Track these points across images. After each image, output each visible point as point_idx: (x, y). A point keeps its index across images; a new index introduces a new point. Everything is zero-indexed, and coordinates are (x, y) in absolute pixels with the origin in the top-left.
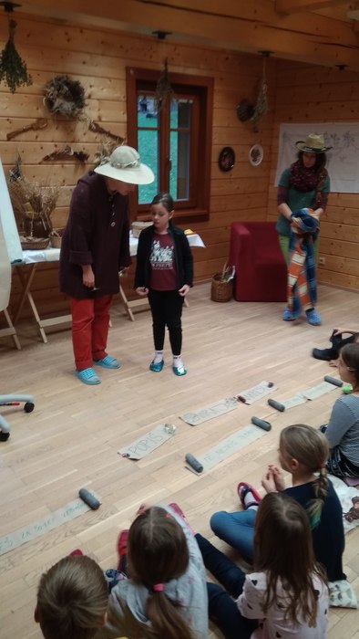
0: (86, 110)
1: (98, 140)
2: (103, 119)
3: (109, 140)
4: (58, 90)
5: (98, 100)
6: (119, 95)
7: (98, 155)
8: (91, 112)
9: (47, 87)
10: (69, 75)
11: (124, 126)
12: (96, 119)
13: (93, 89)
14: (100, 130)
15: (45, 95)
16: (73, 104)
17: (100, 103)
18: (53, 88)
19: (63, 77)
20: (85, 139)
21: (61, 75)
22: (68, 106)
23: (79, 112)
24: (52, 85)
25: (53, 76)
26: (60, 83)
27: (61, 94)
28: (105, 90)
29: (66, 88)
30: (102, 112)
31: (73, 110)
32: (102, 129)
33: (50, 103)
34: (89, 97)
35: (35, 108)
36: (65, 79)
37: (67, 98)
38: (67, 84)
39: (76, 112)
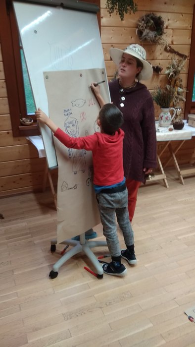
0: (164, 36)
1: (170, 58)
2: (174, 43)
3: (177, 57)
4: (146, 24)
5: (172, 29)
6: (187, 25)
7: (169, 68)
8: (167, 38)
9: (139, 21)
10: (154, 13)
11: (188, 47)
12: (170, 43)
13: (170, 22)
14: (172, 51)
15: (137, 27)
16: (156, 33)
17: (173, 32)
18: (143, 22)
19: (150, 14)
20: (161, 57)
21: (149, 13)
22: (152, 34)
23: (160, 38)
24: (143, 20)
25: (144, 14)
26: (148, 18)
27: (148, 26)
28: (178, 22)
29: (152, 21)
30: (174, 38)
31: (155, 37)
32: (173, 50)
33: (140, 33)
34: (167, 28)
35: (130, 37)
36: (152, 15)
37: (152, 29)
38: (153, 18)
39: (157, 38)
